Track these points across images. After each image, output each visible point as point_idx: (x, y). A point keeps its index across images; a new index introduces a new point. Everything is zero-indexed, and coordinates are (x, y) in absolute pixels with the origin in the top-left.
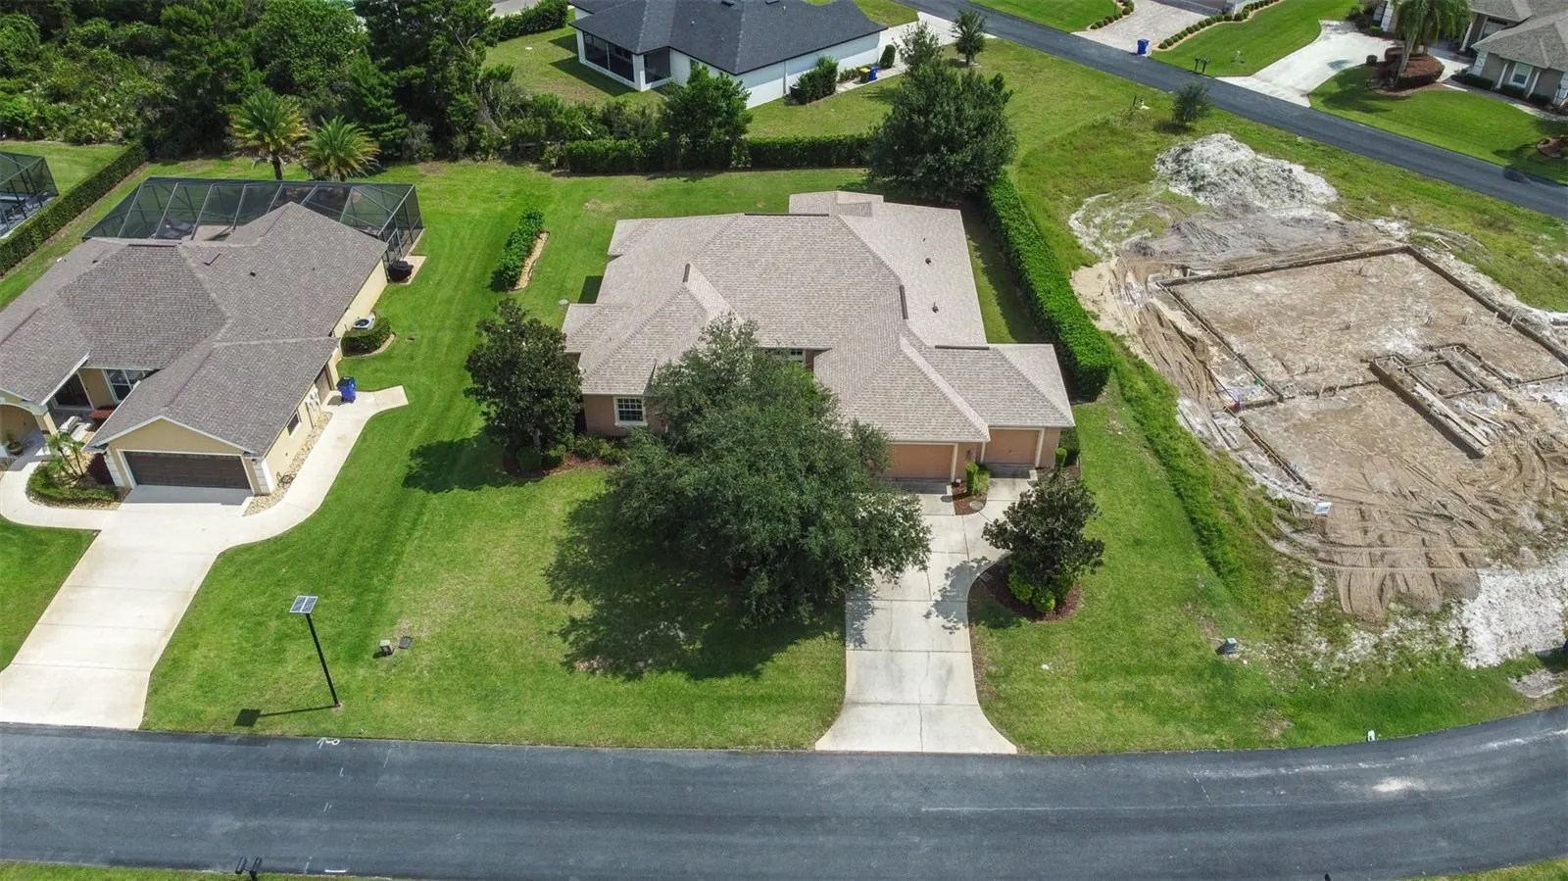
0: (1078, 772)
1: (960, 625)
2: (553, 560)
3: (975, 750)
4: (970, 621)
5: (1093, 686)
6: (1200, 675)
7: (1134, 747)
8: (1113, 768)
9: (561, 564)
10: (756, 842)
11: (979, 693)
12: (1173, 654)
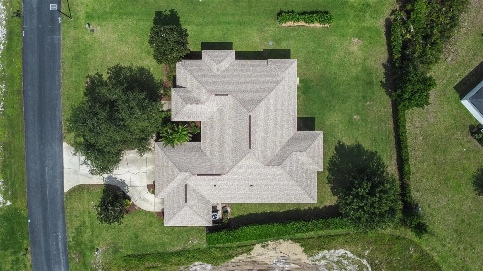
0: (59, 206)
1: (104, 182)
2: (123, 66)
3: (65, 182)
4: (106, 185)
5: (87, 214)
6: (91, 242)
7: (67, 220)
8: (61, 215)
9: (121, 68)
10: (36, 129)
11: (84, 185)
12: (97, 237)
